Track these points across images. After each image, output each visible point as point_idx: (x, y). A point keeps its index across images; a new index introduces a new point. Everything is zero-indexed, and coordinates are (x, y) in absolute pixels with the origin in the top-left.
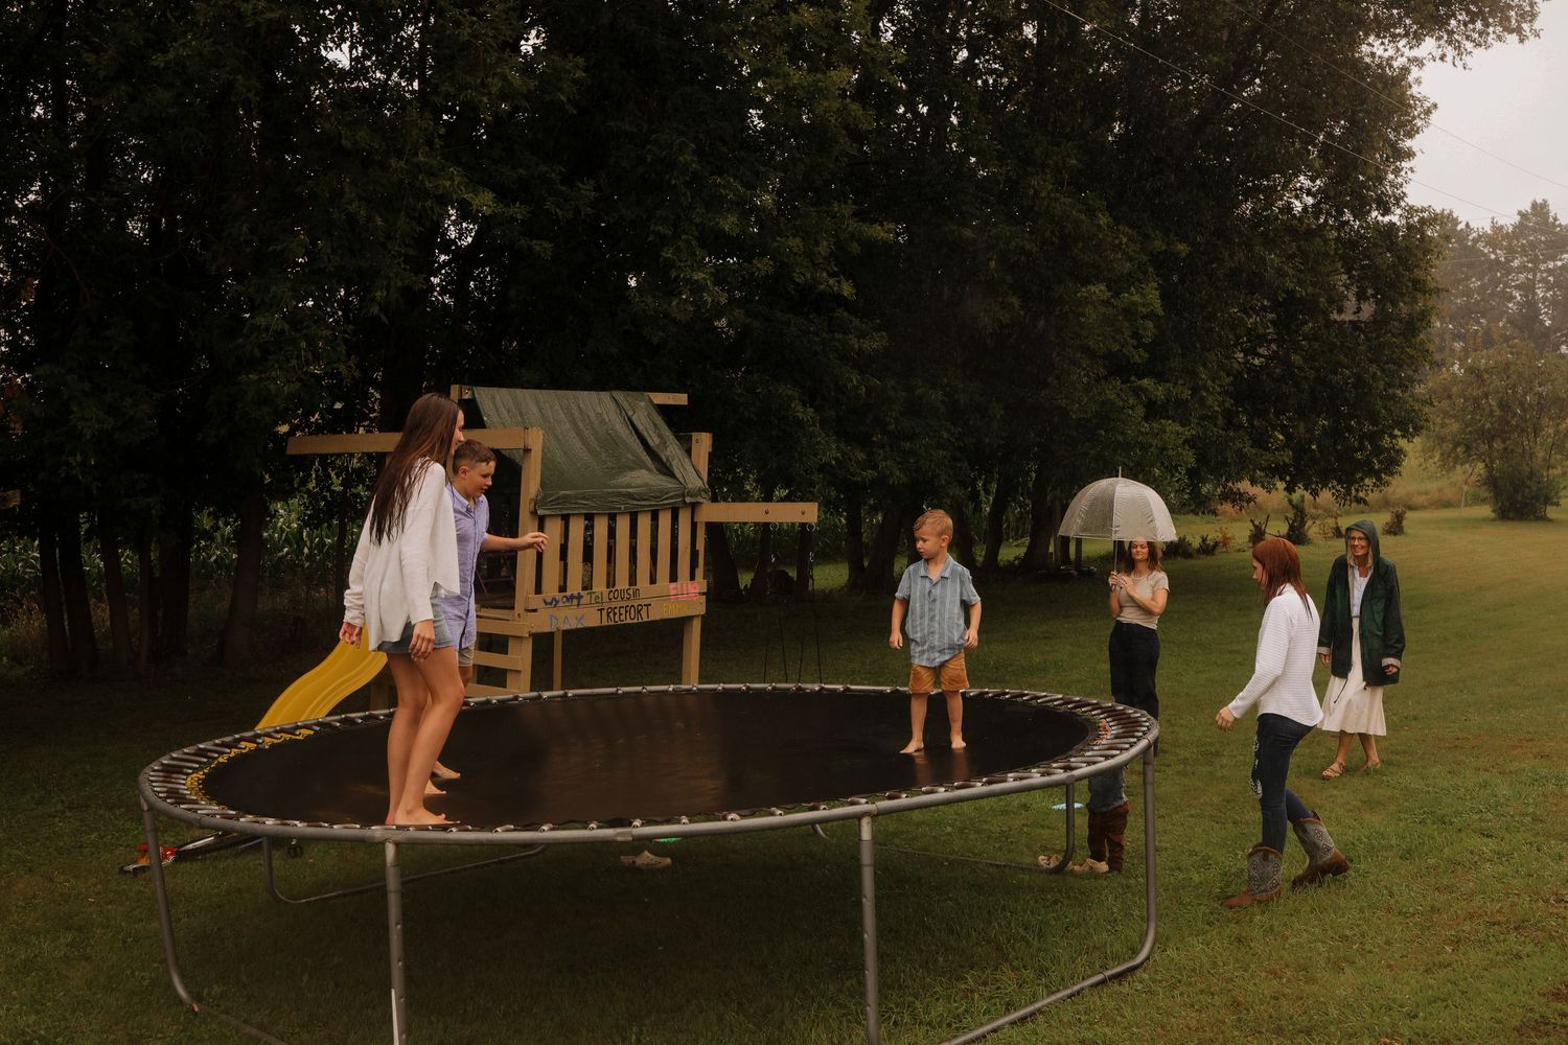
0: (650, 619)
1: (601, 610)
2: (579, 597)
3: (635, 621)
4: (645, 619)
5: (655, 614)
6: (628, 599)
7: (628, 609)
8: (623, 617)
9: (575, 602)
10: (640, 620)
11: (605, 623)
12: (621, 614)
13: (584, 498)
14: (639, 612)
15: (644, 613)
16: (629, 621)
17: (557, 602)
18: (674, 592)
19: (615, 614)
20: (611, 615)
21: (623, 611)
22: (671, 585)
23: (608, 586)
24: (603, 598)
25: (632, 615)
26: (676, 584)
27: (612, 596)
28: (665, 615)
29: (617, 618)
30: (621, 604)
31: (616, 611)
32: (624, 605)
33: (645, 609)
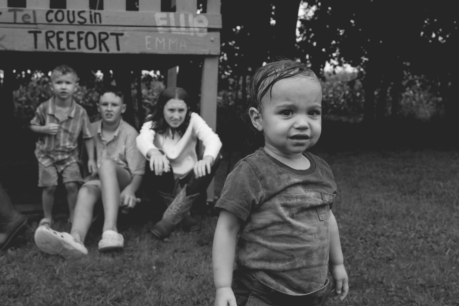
0: (121, 51)
1: (35, 33)
3: (97, 51)
4: (113, 50)
5: (130, 47)
6: (81, 24)
7: (83, 36)
8: (74, 45)
10: (104, 51)
11: (42, 47)
12: (69, 41)
14: (102, 41)
15: (111, 43)
16: (84, 50)
18: (165, 23)
19: (59, 40)
20: (54, 41)
21: (74, 37)
22: (164, 14)
23: (52, 6)
24: (40, 18)
25: (91, 44)
26: (172, 14)
27: (51, 16)
28: (149, 50)
29: (63, 44)
30: (71, 28)
31: (63, 36)
32: (76, 29)
33: (112, 39)
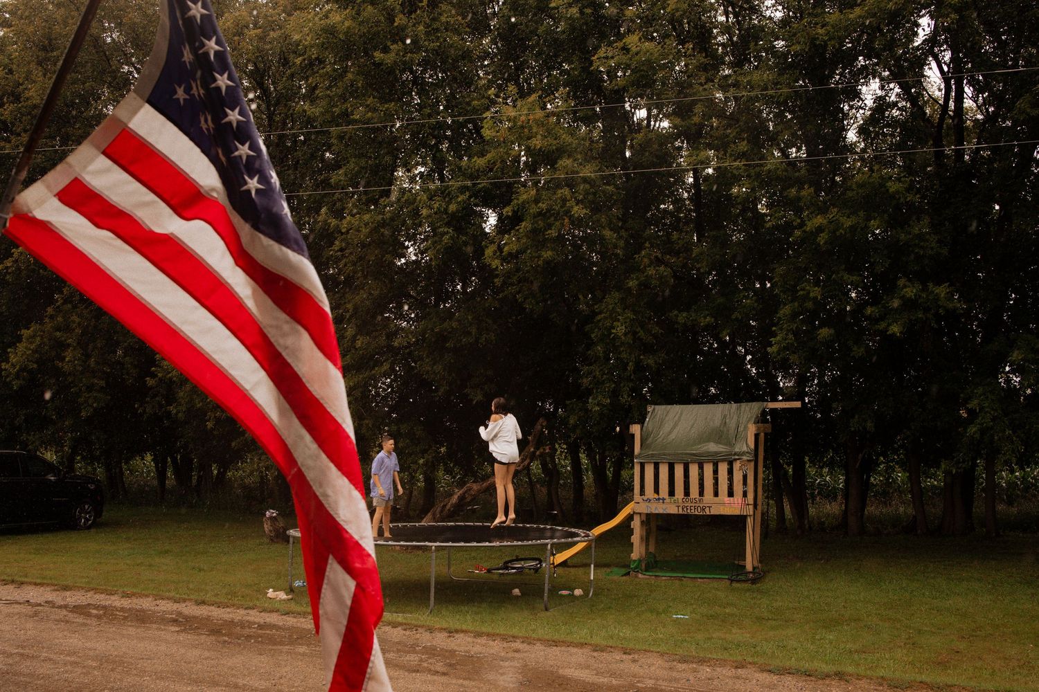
1: (678, 506)
2: (664, 499)
3: (701, 513)
4: (708, 513)
5: (714, 511)
6: (696, 503)
7: (696, 508)
8: (692, 511)
9: (661, 501)
10: (704, 514)
11: (681, 512)
13: (665, 455)
14: (704, 509)
15: (707, 510)
16: (696, 513)
17: (650, 500)
18: (728, 502)
19: (687, 509)
20: (685, 509)
21: (693, 508)
22: (729, 498)
23: (685, 496)
24: (680, 501)
25: (699, 511)
26: (732, 498)
27: (684, 500)
28: (722, 513)
29: (689, 511)
30: (692, 505)
31: (689, 508)
32: (694, 505)
33: (708, 508)
